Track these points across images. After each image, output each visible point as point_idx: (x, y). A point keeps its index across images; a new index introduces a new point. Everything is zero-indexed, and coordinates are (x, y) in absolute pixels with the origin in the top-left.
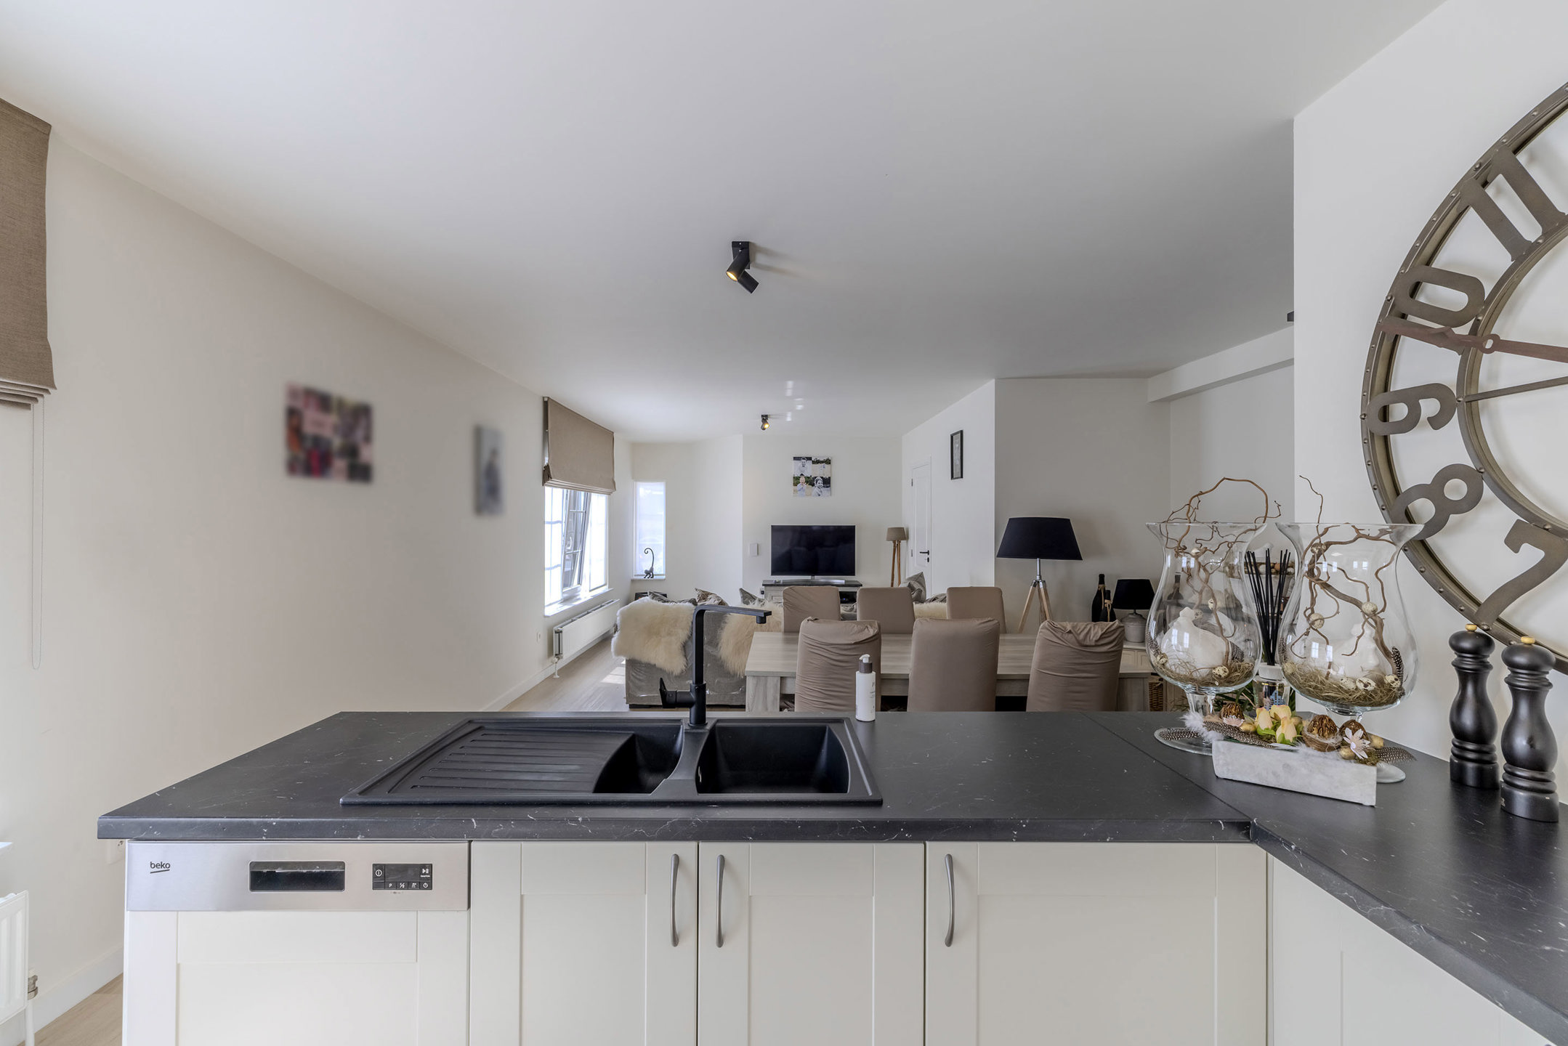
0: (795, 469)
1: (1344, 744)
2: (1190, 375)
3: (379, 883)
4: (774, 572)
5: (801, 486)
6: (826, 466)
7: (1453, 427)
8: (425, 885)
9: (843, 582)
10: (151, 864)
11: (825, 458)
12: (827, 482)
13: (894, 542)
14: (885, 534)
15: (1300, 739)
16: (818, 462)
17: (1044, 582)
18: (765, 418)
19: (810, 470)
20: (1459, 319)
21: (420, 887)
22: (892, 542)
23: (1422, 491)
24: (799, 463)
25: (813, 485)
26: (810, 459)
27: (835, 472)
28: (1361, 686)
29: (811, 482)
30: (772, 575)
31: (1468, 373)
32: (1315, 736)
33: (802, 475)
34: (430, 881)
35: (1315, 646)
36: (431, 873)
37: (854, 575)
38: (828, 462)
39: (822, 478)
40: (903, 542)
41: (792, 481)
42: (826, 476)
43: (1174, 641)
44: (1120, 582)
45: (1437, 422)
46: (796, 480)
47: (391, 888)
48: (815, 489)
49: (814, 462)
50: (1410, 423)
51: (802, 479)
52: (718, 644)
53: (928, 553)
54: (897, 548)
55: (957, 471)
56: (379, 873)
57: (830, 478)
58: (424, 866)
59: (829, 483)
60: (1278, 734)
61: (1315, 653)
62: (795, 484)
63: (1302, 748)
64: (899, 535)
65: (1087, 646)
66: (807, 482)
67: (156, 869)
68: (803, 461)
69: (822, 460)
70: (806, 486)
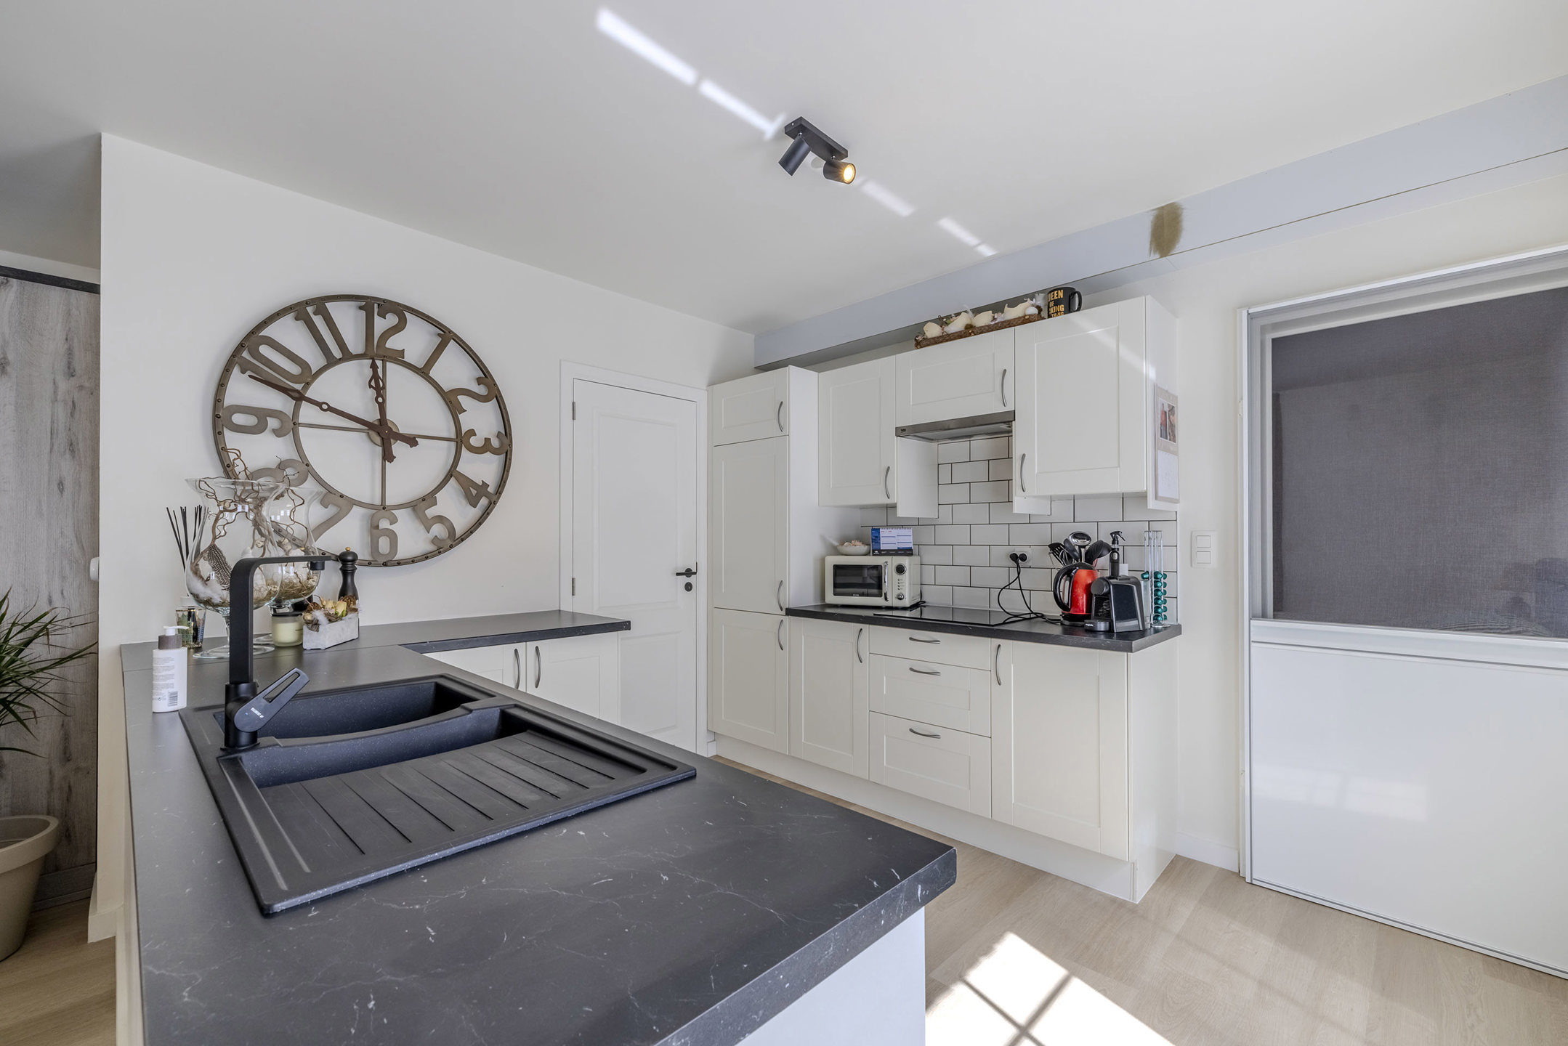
7: (287, 438)
20: (288, 376)
31: (295, 410)
45: (279, 434)
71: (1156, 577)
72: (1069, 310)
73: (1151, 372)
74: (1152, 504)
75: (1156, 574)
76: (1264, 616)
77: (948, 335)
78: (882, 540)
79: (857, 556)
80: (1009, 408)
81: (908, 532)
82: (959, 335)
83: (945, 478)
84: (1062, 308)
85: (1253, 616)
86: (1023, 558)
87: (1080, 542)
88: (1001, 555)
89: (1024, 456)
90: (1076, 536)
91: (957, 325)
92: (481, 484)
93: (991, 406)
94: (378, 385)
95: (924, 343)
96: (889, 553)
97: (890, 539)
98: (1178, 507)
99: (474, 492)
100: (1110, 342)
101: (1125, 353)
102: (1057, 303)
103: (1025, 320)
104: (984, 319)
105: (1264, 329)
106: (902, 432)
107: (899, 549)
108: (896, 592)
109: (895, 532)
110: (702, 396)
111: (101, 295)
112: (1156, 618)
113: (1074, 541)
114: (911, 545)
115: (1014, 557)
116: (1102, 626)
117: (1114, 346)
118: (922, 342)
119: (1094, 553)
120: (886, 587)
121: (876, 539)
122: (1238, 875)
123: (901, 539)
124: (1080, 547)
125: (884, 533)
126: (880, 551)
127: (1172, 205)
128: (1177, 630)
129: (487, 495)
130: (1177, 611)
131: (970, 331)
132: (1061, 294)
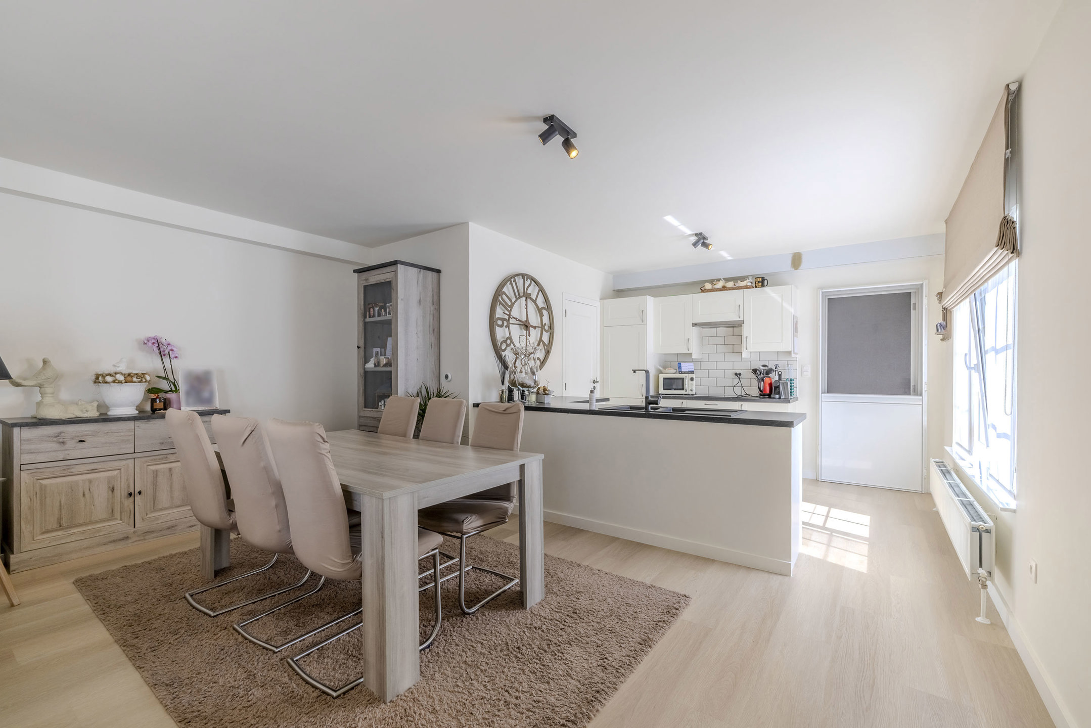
20: (509, 306)
50: (501, 326)
71: (791, 381)
72: (763, 286)
73: (792, 311)
74: (793, 355)
75: (791, 379)
76: (825, 393)
77: (715, 289)
78: (682, 368)
79: (671, 374)
80: (741, 319)
81: (692, 364)
82: (720, 290)
83: (705, 342)
84: (760, 284)
85: (822, 393)
86: (740, 374)
87: (765, 368)
88: (730, 374)
89: (747, 337)
90: (763, 366)
91: (720, 285)
92: (547, 344)
93: (733, 317)
95: (705, 291)
96: (685, 373)
97: (685, 367)
98: (797, 356)
99: (546, 348)
100: (779, 300)
101: (785, 304)
102: (759, 282)
103: (747, 287)
104: (730, 284)
105: (826, 296)
106: (695, 325)
107: (689, 371)
108: (690, 388)
109: (687, 364)
110: (598, 304)
112: (791, 395)
113: (762, 368)
114: (693, 370)
115: (736, 374)
116: (777, 396)
117: (781, 302)
118: (703, 291)
119: (768, 372)
120: (686, 387)
121: (680, 367)
122: (817, 480)
123: (689, 367)
124: (764, 370)
125: (683, 364)
126: (682, 372)
127: (798, 253)
128: (797, 399)
130: (797, 392)
131: (724, 288)
132: (761, 279)
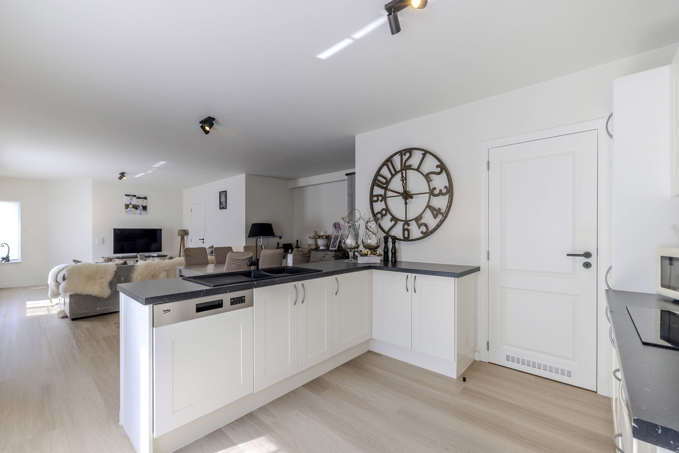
0: (127, 200)
1: (377, 253)
2: (303, 182)
3: (232, 304)
4: (115, 252)
5: (130, 209)
6: (144, 200)
7: (383, 202)
8: (243, 302)
9: (156, 255)
10: (164, 310)
11: (144, 197)
12: (145, 208)
13: (181, 236)
14: (177, 232)
15: (371, 254)
16: (140, 198)
17: (264, 245)
18: (122, 175)
19: (135, 201)
20: (384, 184)
21: (242, 303)
22: (180, 236)
23: (378, 213)
24: (129, 198)
25: (137, 209)
26: (135, 196)
27: (150, 204)
28: (375, 245)
29: (136, 207)
30: (114, 254)
31: (385, 193)
32: (373, 253)
33: (130, 203)
34: (244, 300)
35: (369, 240)
36: (245, 298)
37: (161, 251)
38: (145, 198)
39: (142, 206)
40: (185, 237)
41: (124, 207)
42: (144, 205)
43: (348, 242)
44: (283, 244)
45: (381, 201)
46: (127, 206)
47: (235, 304)
48: (138, 211)
49: (137, 198)
50: (377, 201)
51: (131, 206)
52: (130, 280)
53: (203, 239)
54: (183, 238)
55: (223, 206)
56: (232, 301)
57: (146, 206)
58: (243, 297)
59: (146, 208)
60: (368, 254)
61: (369, 241)
62: (126, 208)
63: (372, 255)
64: (184, 233)
65: (305, 255)
66: (133, 207)
67: (165, 312)
68: (131, 196)
69: (142, 197)
70: (133, 209)
92: (438, 209)
94: (404, 179)
99: (435, 213)
111: (356, 175)
129: (442, 214)
